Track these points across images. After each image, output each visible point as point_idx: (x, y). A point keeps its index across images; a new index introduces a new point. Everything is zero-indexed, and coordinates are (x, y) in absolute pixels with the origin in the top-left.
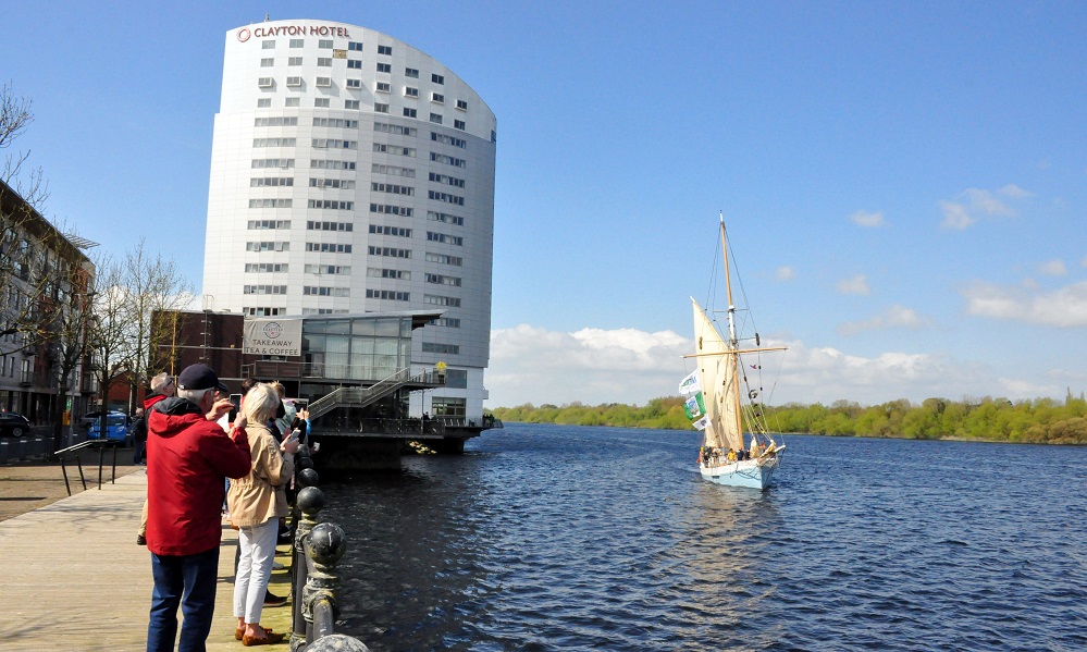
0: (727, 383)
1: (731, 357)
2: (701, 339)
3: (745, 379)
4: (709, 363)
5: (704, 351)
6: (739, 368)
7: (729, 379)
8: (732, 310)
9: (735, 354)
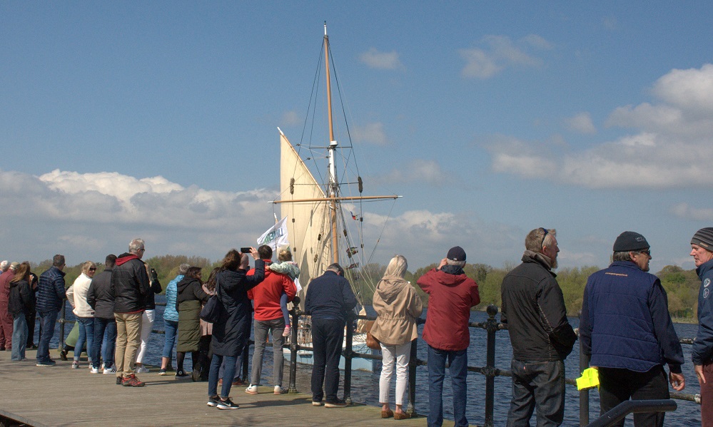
0: (325, 237)
1: (330, 205)
2: (293, 181)
3: (345, 233)
4: (302, 211)
5: (296, 196)
6: (339, 219)
7: (326, 232)
8: (334, 147)
9: (336, 201)
